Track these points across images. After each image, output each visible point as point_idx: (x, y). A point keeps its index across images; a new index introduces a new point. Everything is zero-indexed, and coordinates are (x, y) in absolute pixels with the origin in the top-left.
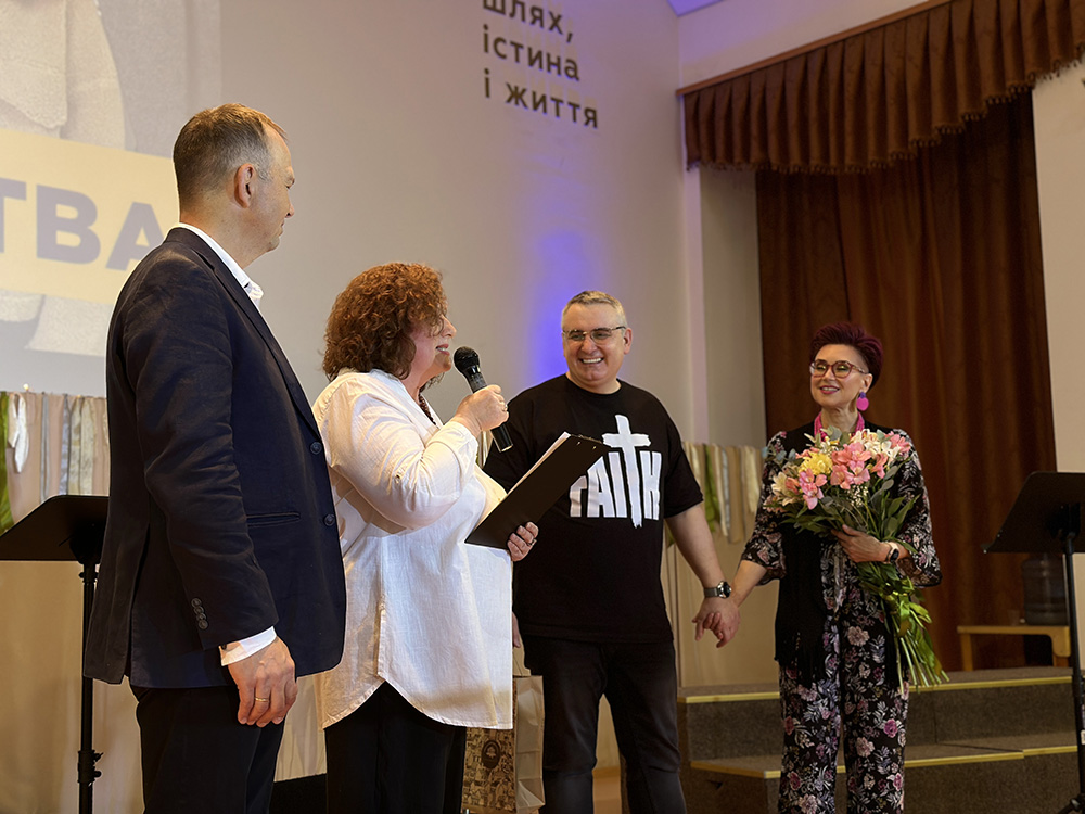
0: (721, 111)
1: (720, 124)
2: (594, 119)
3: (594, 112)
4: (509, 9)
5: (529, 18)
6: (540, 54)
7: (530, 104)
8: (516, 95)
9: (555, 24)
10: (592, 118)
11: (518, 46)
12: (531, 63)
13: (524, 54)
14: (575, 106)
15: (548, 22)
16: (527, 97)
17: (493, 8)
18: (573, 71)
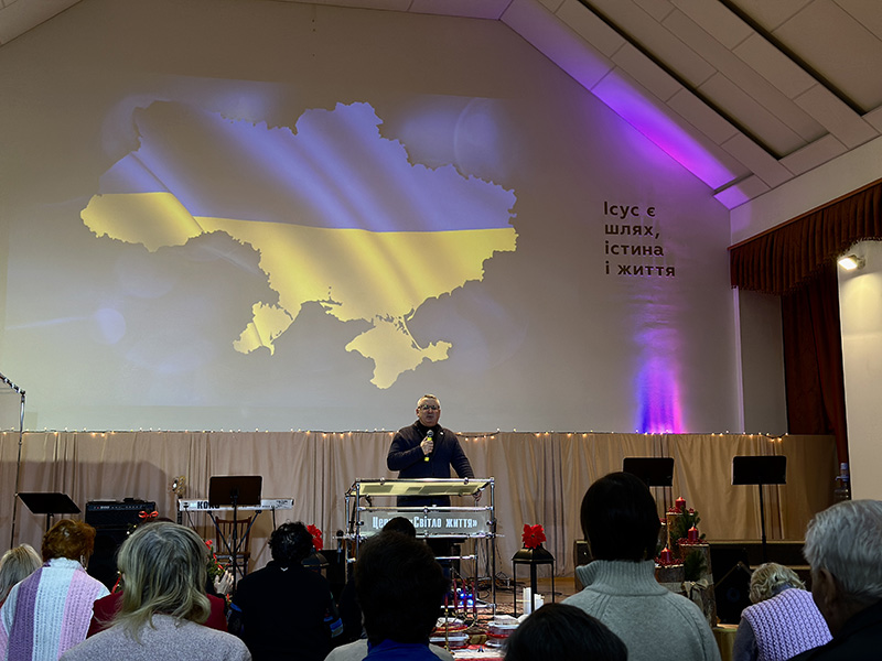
1: (740, 266)
2: (673, 272)
3: (673, 269)
4: (620, 230)
5: (632, 232)
6: (639, 248)
7: (632, 272)
8: (624, 270)
9: (648, 231)
10: (671, 271)
11: (625, 247)
12: (633, 253)
13: (629, 250)
14: (660, 269)
15: (644, 231)
16: (631, 270)
17: (612, 232)
18: (660, 251)
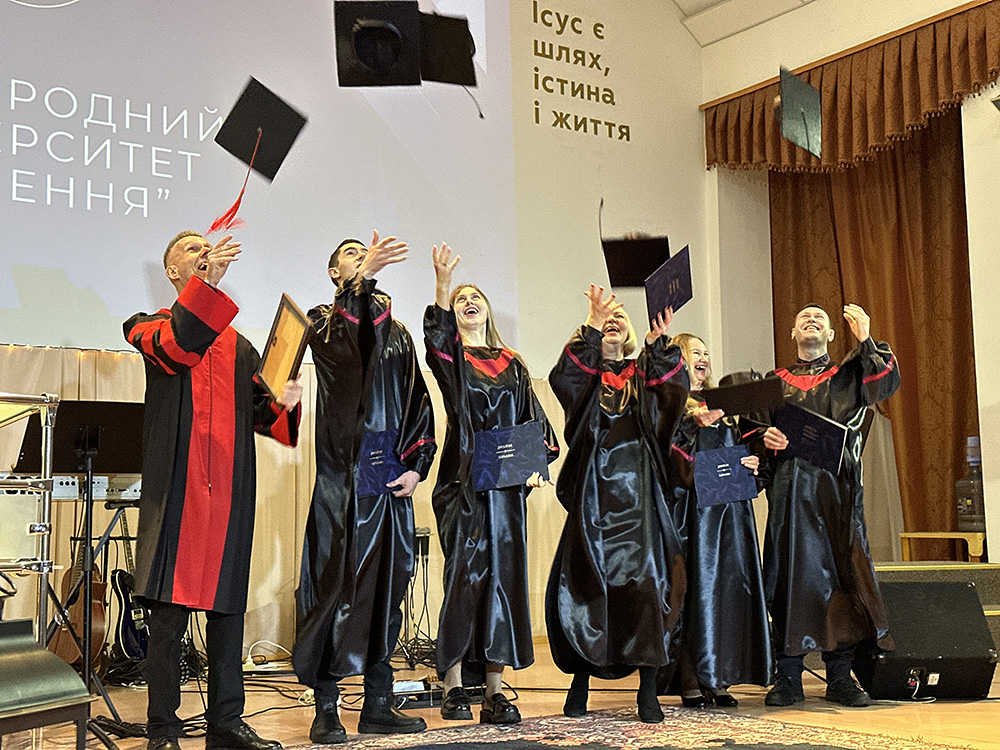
0: (732, 123)
1: (731, 133)
2: (628, 134)
3: (627, 128)
4: (556, 54)
5: (572, 59)
6: (581, 86)
7: (572, 126)
8: (561, 120)
9: (595, 60)
10: (625, 133)
12: (574, 95)
13: (568, 88)
14: (611, 125)
15: (589, 60)
16: (570, 121)
17: (543, 55)
18: (609, 98)
